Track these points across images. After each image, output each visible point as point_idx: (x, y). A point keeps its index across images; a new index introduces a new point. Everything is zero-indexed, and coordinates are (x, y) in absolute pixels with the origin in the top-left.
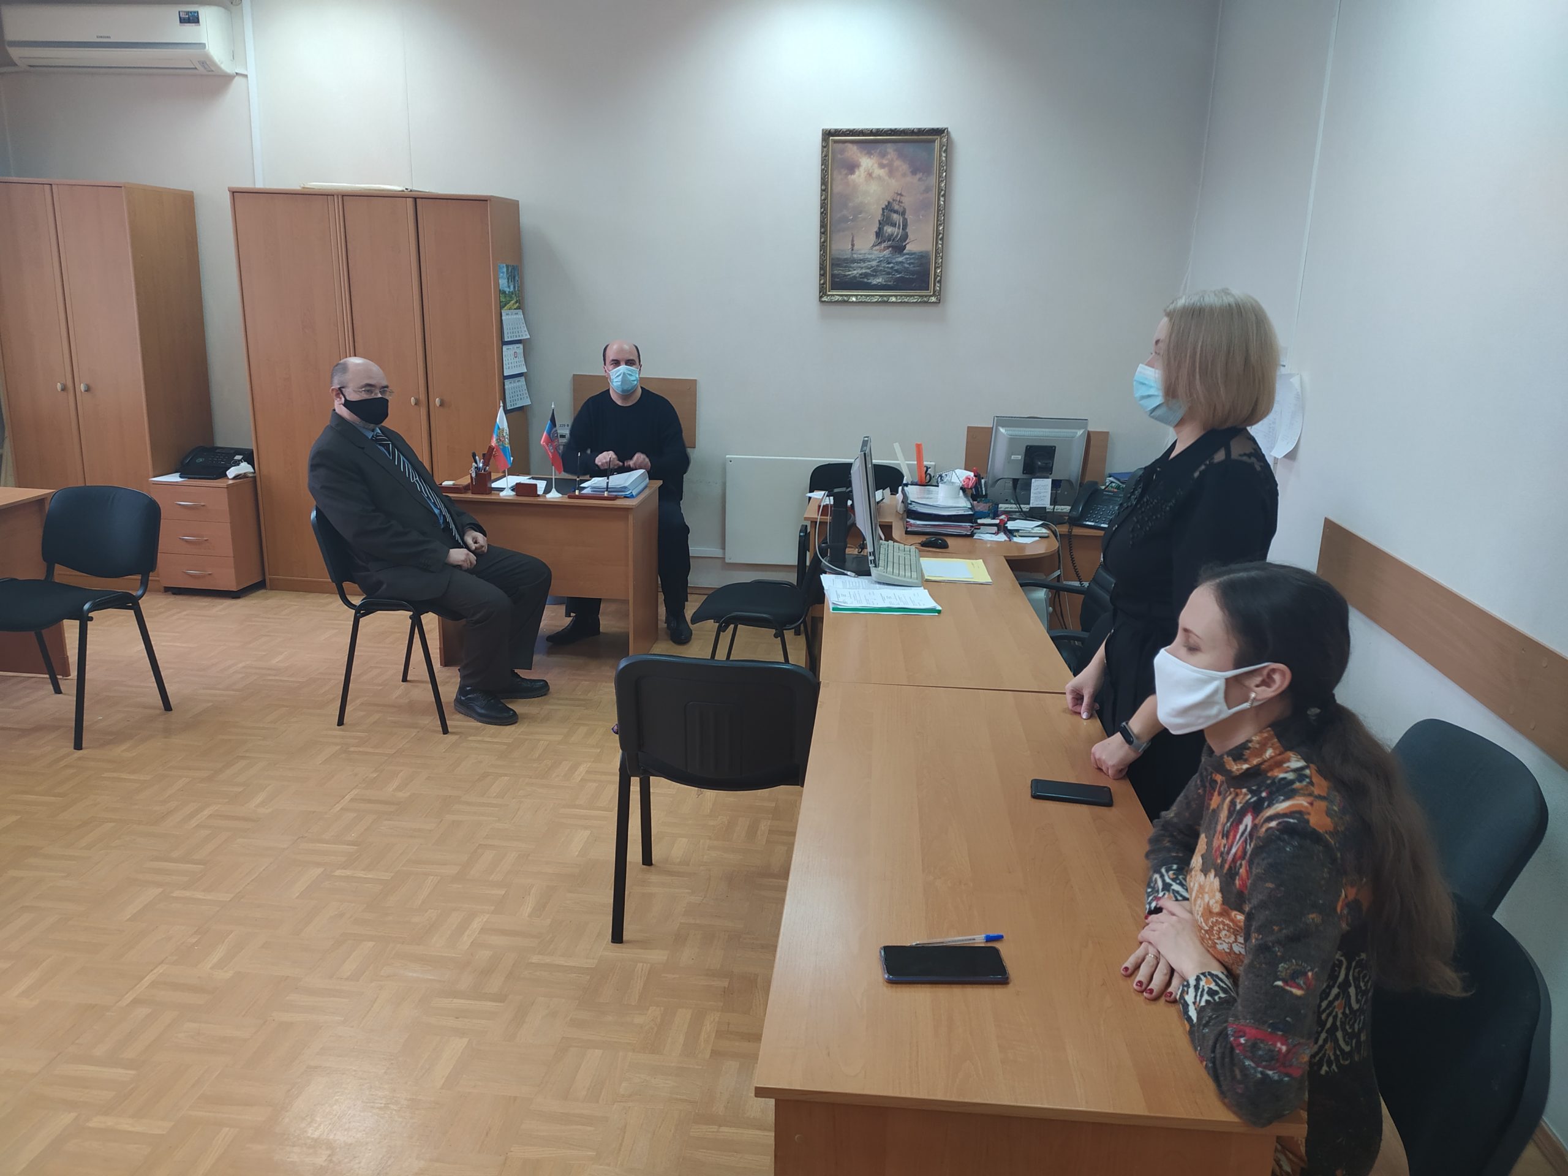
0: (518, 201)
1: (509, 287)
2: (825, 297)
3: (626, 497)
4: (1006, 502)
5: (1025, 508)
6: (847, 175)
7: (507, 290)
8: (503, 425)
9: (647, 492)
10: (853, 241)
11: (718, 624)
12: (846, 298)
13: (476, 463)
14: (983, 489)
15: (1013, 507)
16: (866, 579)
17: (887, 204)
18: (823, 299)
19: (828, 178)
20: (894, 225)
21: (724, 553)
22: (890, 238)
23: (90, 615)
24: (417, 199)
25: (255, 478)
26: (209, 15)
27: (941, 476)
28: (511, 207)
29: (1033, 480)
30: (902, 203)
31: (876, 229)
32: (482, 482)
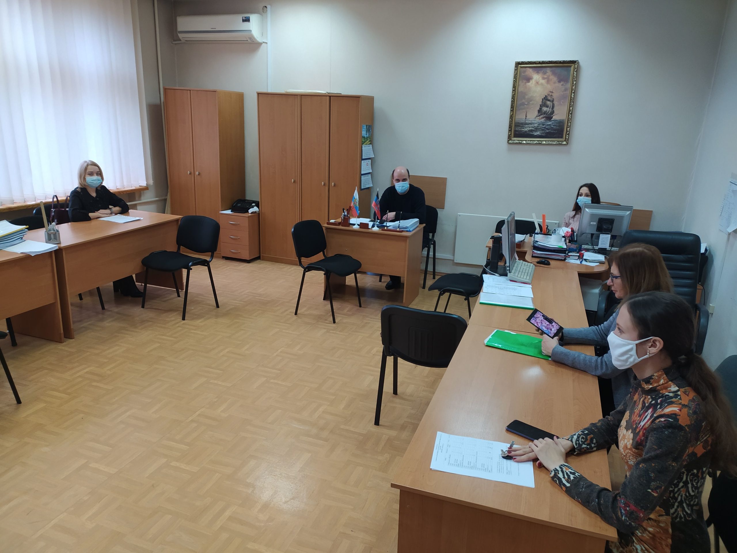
0: (374, 97)
1: (367, 135)
2: (511, 141)
3: (407, 231)
4: (587, 244)
5: (596, 248)
6: (526, 83)
7: (366, 136)
8: (356, 197)
9: (418, 229)
10: (526, 114)
11: (439, 292)
12: (520, 142)
13: (344, 213)
14: (575, 238)
15: (590, 247)
16: (504, 278)
17: (545, 96)
18: (509, 142)
19: (516, 84)
20: (547, 107)
21: (454, 258)
22: (545, 113)
23: (191, 267)
24: (331, 97)
25: (259, 213)
26: (254, 18)
27: (555, 230)
28: (371, 99)
29: (601, 235)
30: (552, 96)
31: (538, 109)
32: (346, 222)
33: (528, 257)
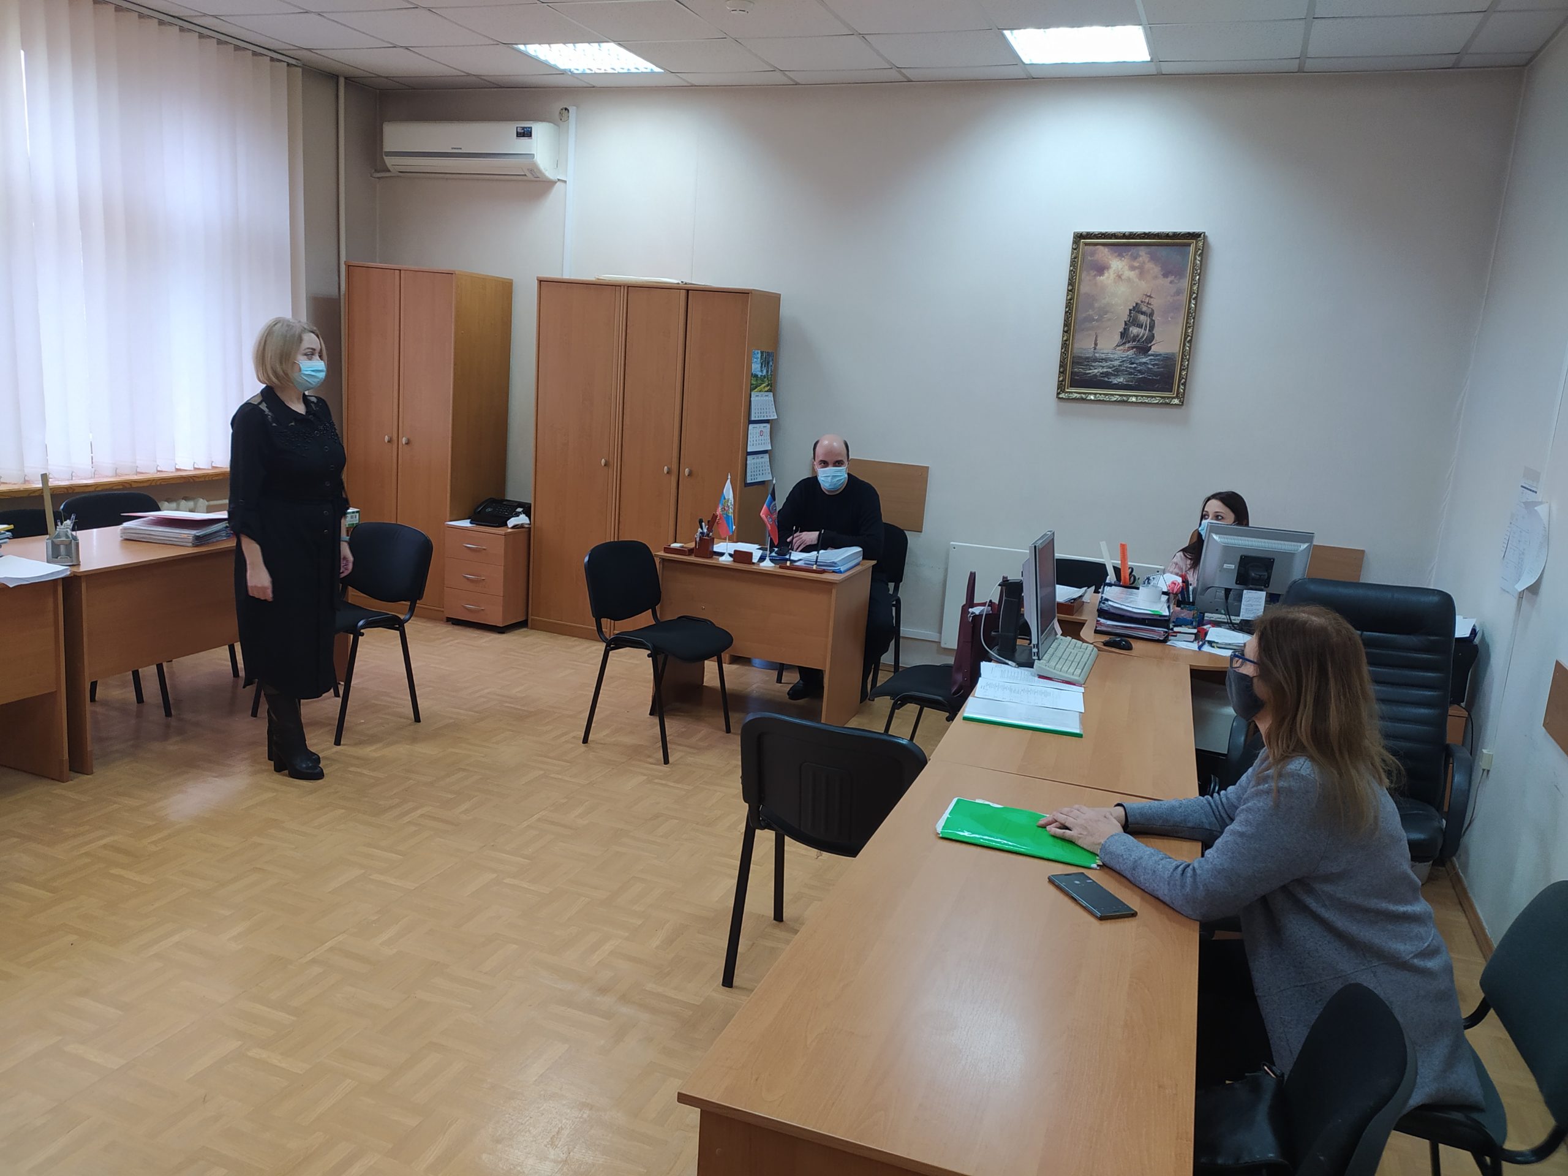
0: (780, 295)
1: (762, 371)
2: (1063, 394)
4: (1217, 611)
5: (1236, 620)
6: (1095, 276)
7: (759, 374)
9: (859, 568)
10: (1096, 340)
11: (893, 701)
12: (1084, 396)
13: (702, 528)
15: (1222, 617)
17: (1135, 305)
18: (1061, 396)
19: (1076, 279)
20: (1140, 326)
21: (941, 637)
22: (1135, 338)
23: (362, 631)
24: (690, 291)
25: (530, 528)
26: (540, 130)
28: (773, 300)
29: (1245, 591)
30: (1150, 304)
31: (1121, 330)
32: (705, 547)
33: (1087, 632)
